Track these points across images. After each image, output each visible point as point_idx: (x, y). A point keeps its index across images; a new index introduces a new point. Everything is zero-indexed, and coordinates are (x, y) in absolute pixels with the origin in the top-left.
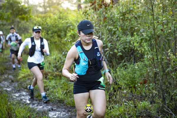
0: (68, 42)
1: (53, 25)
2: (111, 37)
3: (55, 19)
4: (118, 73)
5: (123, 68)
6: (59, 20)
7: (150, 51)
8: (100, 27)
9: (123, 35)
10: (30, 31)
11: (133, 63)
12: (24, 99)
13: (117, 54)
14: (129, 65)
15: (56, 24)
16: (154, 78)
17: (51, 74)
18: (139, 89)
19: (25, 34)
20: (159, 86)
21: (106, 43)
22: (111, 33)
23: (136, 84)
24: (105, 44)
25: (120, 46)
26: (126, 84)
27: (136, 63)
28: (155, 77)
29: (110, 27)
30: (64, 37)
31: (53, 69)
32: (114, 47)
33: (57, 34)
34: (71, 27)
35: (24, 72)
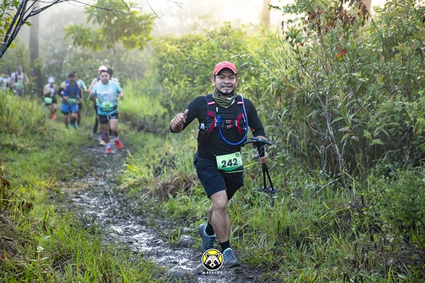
1: (205, 61)
2: (356, 98)
3: (212, 48)
4: (369, 189)
5: (383, 176)
6: (221, 50)
10: (146, 75)
12: (137, 241)
13: (369, 141)
14: (399, 170)
15: (214, 59)
19: (134, 80)
21: (343, 115)
22: (355, 88)
23: (419, 220)
24: (340, 116)
25: (378, 123)
26: (391, 218)
29: (354, 74)
32: (362, 124)
34: (252, 68)
35: (133, 172)
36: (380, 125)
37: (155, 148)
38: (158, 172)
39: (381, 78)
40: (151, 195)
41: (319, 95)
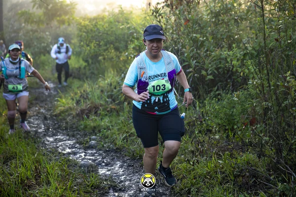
0: (130, 58)
1: (107, 31)
2: (197, 50)
3: (111, 22)
4: (206, 107)
5: (214, 99)
6: (117, 23)
7: (258, 73)
8: (179, 35)
9: (215, 48)
10: (73, 41)
11: (230, 92)
13: (205, 77)
14: (223, 95)
15: (111, 30)
16: (263, 116)
17: (103, 107)
18: (239, 133)
20: (271, 128)
21: (188, 60)
22: (197, 45)
23: (236, 125)
24: (187, 62)
25: (210, 66)
26: (219, 125)
27: (236, 91)
28: (265, 114)
29: (195, 35)
30: (124, 50)
31: (107, 100)
32: (201, 66)
33: (114, 45)
34: (135, 34)
35: (63, 103)
36: (212, 66)
37: (78, 88)
38: (78, 102)
39: (211, 37)
40: (73, 117)
41: (175, 49)
